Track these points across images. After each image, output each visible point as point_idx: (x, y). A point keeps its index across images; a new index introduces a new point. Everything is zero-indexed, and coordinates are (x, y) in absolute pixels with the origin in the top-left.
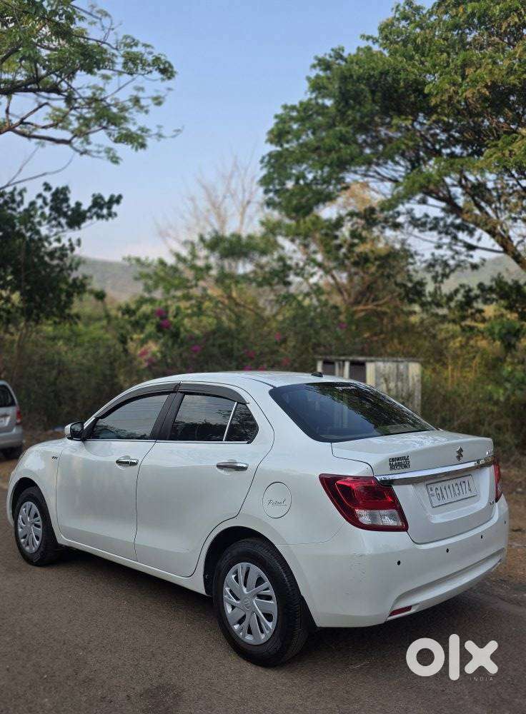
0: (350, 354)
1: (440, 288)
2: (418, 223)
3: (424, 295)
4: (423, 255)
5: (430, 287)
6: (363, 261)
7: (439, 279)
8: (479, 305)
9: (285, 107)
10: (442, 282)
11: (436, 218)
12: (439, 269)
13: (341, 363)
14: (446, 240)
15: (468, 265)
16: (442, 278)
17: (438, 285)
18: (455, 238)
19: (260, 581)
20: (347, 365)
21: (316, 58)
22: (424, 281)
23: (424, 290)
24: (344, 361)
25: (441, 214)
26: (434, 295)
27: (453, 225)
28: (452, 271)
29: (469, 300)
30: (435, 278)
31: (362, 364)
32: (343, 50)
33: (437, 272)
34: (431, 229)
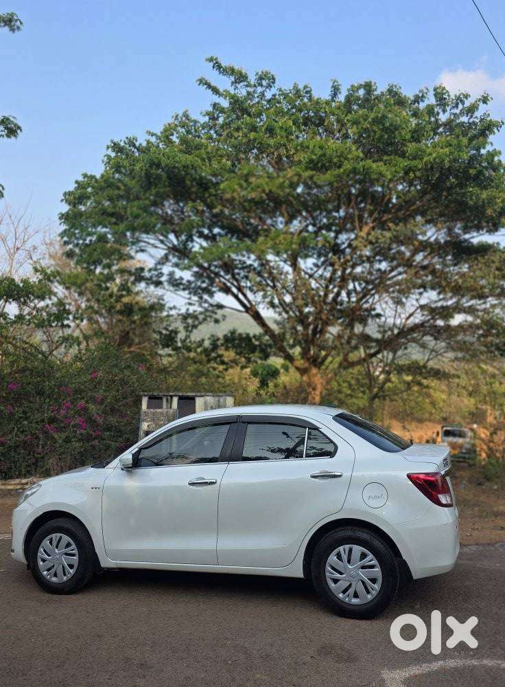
0: (179, 391)
1: (189, 336)
2: (176, 284)
3: (176, 342)
4: (180, 310)
5: (182, 335)
6: (129, 310)
7: (190, 329)
8: (221, 351)
9: (85, 176)
10: (191, 331)
11: (188, 281)
12: (190, 321)
13: (169, 398)
14: (195, 298)
15: (213, 319)
16: (192, 328)
17: (188, 333)
18: (201, 298)
19: (363, 556)
20: (175, 400)
21: (112, 141)
22: (178, 330)
23: (177, 337)
24: (171, 397)
25: (192, 279)
26: (183, 341)
27: (200, 287)
28: (200, 323)
29: (215, 346)
30: (186, 328)
31: (193, 399)
32: (136, 141)
33: (188, 324)
34: (184, 289)
